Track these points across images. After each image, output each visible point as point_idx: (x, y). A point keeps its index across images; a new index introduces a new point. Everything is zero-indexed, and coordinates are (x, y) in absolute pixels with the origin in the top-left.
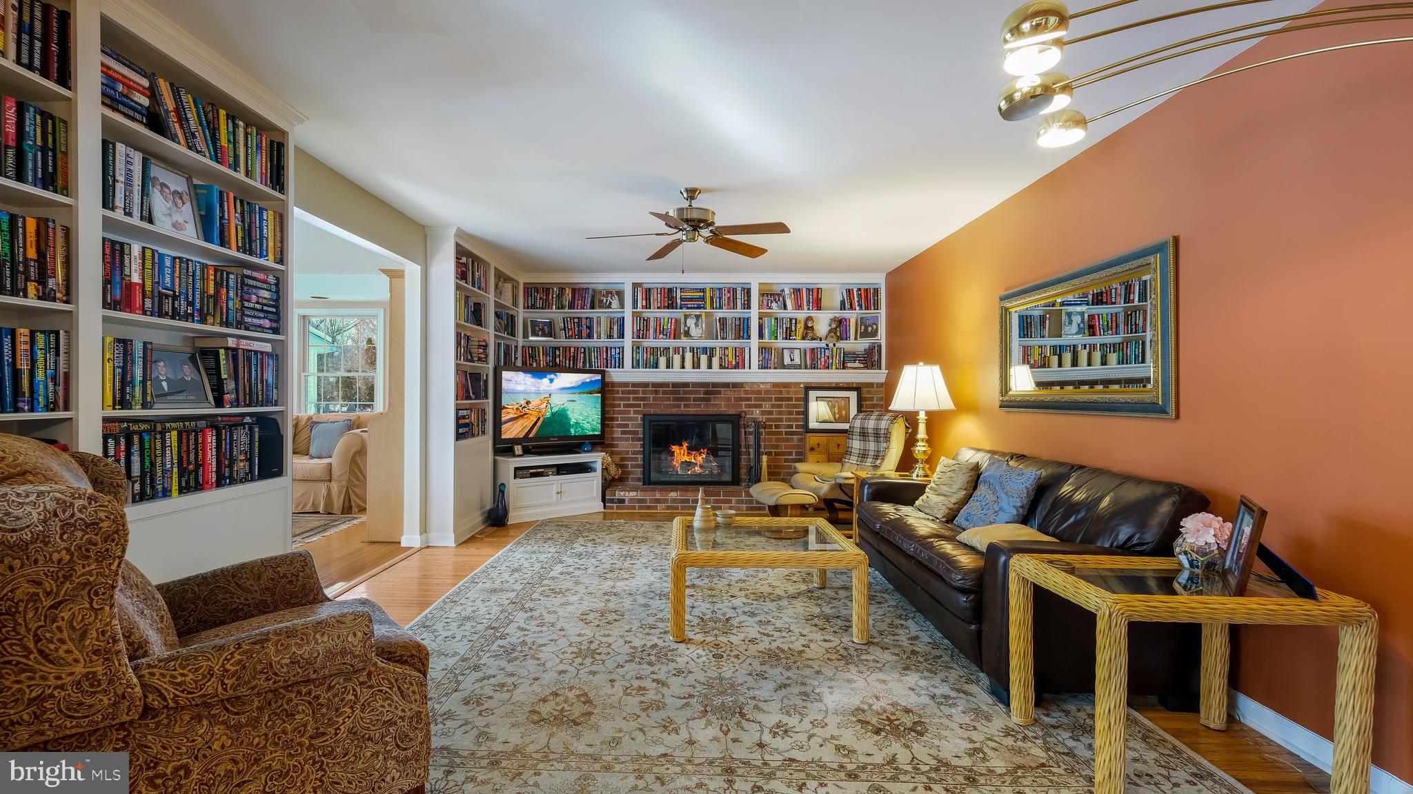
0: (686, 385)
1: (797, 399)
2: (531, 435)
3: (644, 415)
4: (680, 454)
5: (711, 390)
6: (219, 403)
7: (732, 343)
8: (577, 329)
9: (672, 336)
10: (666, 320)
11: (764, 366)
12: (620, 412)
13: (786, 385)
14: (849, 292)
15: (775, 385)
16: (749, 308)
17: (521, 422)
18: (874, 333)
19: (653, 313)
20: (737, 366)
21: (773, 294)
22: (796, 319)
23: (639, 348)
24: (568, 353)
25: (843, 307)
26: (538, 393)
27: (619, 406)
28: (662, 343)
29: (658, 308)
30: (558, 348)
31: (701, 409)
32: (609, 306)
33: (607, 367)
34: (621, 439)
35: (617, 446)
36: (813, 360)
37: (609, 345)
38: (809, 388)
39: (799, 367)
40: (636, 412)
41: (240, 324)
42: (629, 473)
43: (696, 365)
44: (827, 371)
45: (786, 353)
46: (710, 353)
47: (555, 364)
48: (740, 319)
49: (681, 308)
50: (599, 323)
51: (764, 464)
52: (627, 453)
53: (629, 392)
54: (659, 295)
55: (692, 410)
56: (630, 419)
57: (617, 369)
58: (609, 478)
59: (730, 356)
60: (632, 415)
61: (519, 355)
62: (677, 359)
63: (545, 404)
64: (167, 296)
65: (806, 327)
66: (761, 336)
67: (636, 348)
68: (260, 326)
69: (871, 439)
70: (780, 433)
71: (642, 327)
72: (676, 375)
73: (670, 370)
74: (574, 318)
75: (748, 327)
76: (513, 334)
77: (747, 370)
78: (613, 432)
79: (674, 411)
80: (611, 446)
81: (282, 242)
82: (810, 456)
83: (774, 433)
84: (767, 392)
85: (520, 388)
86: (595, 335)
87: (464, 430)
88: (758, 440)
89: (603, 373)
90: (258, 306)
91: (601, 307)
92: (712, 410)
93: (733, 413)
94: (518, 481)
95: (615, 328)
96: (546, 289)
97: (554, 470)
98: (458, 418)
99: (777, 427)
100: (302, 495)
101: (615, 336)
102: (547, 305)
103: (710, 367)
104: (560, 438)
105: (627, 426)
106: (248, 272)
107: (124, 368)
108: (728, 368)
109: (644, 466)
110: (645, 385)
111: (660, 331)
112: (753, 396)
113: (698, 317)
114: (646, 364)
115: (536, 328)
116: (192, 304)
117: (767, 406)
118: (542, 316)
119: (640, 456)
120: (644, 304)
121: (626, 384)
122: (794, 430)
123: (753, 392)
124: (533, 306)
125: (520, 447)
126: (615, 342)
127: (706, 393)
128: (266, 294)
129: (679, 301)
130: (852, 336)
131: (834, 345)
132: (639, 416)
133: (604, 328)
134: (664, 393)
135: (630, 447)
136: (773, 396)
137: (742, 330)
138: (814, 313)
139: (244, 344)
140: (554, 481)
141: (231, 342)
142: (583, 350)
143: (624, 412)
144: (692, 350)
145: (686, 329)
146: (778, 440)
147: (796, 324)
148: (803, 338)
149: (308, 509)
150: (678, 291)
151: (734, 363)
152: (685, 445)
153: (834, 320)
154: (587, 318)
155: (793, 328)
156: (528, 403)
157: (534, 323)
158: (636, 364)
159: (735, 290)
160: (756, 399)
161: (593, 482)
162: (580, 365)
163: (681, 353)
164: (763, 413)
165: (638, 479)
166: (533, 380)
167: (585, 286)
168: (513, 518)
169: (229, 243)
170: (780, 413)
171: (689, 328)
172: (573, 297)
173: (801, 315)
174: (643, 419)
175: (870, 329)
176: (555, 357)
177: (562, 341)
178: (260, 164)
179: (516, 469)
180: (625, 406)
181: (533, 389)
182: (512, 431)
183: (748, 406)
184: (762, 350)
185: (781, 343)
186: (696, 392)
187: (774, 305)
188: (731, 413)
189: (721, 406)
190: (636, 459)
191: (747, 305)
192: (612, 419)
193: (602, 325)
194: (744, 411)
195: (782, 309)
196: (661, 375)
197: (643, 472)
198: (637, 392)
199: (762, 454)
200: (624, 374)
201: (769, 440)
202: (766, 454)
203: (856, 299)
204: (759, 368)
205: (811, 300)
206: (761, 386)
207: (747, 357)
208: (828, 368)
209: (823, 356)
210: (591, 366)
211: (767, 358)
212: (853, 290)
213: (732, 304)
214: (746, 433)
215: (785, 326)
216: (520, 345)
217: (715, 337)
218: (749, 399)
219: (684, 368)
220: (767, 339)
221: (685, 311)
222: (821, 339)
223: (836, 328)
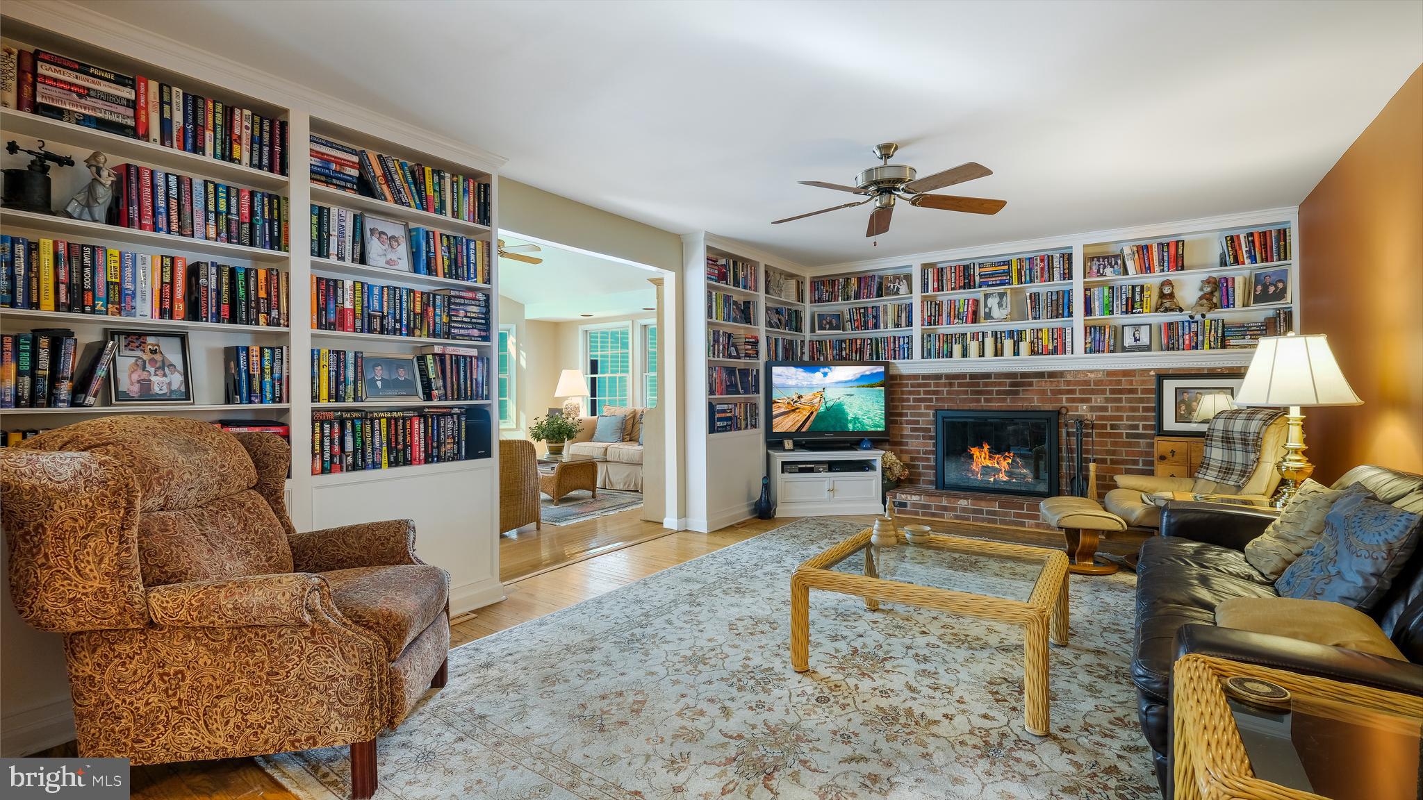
0: (987, 376)
1: (1145, 391)
2: (804, 430)
3: (936, 411)
4: (981, 458)
5: (1019, 381)
6: (428, 396)
7: (1046, 323)
8: (863, 319)
9: (970, 320)
10: (962, 302)
11: (1094, 348)
12: (909, 407)
13: (1126, 373)
14: (1232, 241)
15: (1110, 373)
16: (1070, 277)
17: (792, 416)
18: (1280, 294)
19: (946, 296)
20: (1055, 351)
21: (1107, 257)
22: (1142, 287)
23: (930, 336)
24: (854, 345)
25: (1223, 263)
26: (811, 387)
27: (908, 400)
28: (957, 328)
29: (952, 289)
30: (844, 341)
31: (1008, 403)
32: (897, 293)
33: (895, 358)
34: (911, 437)
35: (907, 444)
36: (1172, 338)
37: (897, 335)
38: (1162, 376)
39: (1148, 348)
40: (927, 408)
41: (448, 335)
42: (920, 474)
43: (998, 352)
44: (1194, 352)
45: (1128, 333)
46: (1017, 337)
48: (1058, 292)
49: (980, 287)
50: (886, 312)
51: (1092, 474)
52: (918, 452)
53: (919, 385)
54: (953, 275)
55: (995, 405)
56: (921, 415)
57: (906, 360)
58: (893, 478)
59: (1045, 338)
60: (923, 411)
61: (806, 350)
62: (974, 346)
63: (818, 399)
64: (375, 317)
65: (1162, 295)
66: (1088, 310)
67: (926, 337)
68: (468, 335)
69: (1239, 446)
70: (1120, 435)
71: (933, 311)
72: (973, 364)
73: (968, 359)
74: (860, 308)
75: (1070, 302)
76: (798, 329)
77: (1068, 355)
78: (902, 429)
79: (973, 405)
80: (901, 444)
81: (489, 266)
82: (1160, 468)
83: (1110, 435)
84: (1097, 382)
85: (791, 382)
86: (882, 325)
87: (718, 422)
88: (1080, 443)
89: (887, 365)
90: (466, 320)
91: (888, 294)
92: (1021, 405)
93: (1051, 409)
94: (786, 475)
95: (904, 315)
96: (831, 281)
97: (826, 466)
98: (713, 412)
99: (1112, 427)
100: (628, 476)
101: (904, 324)
102: (833, 297)
103: (1016, 352)
104: (837, 434)
105: (917, 422)
106: (453, 293)
107: (337, 373)
108: (1042, 354)
109: (936, 468)
110: (937, 377)
111: (955, 315)
112: (1078, 388)
113: (1002, 295)
114: (939, 353)
115: (823, 322)
116: (400, 321)
117: (1098, 400)
118: (828, 308)
119: (932, 457)
120: (936, 286)
121: (915, 377)
122: (1141, 431)
123: (1078, 383)
124: (820, 300)
125: (790, 442)
126: (903, 331)
127: (1013, 385)
128: (475, 309)
129: (977, 279)
130: (1239, 302)
131: (1203, 316)
132: (932, 412)
133: (891, 317)
134: (960, 385)
135: (921, 445)
136: (1108, 388)
137: (1061, 305)
138: (1173, 276)
139: (450, 350)
140: (826, 479)
141: (437, 349)
142: (869, 341)
143: (914, 407)
144: (995, 334)
145: (987, 310)
146: (1114, 444)
147: (1142, 291)
148: (1157, 310)
149: (632, 488)
151: (1050, 347)
152: (986, 447)
153: (1207, 281)
154: (873, 308)
155: (1138, 298)
156: (800, 397)
157: (821, 317)
158: (926, 354)
159: (1050, 258)
160: (1082, 392)
161: (872, 481)
162: (867, 357)
163: (980, 339)
164: (1092, 409)
165: (931, 483)
166: (806, 374)
167: (871, 274)
168: (781, 512)
169: (436, 271)
170: (1118, 409)
171: (990, 309)
172: (859, 287)
173: (1153, 280)
174: (935, 415)
175: (1272, 289)
176: (841, 350)
177: (849, 333)
178: (468, 204)
179: (784, 464)
180: (915, 400)
181: (805, 383)
182: (783, 425)
183: (1069, 400)
184: (1088, 329)
185: (1119, 319)
186: (1000, 384)
187: (1108, 270)
188: (1047, 408)
189: (1033, 400)
190: (928, 460)
191: (1068, 275)
192: (901, 415)
193: (889, 313)
194: (1065, 407)
195: (1119, 274)
196: (955, 365)
197: (936, 475)
198: (928, 385)
199: (1088, 461)
200: (913, 365)
201: (1101, 444)
202: (1094, 461)
203: (1244, 249)
204: (1086, 352)
205: (1166, 258)
206: (1089, 375)
207: (1068, 340)
208: (1196, 348)
209: (1187, 332)
210: (878, 358)
211: (1098, 339)
212: (1238, 236)
213: (1046, 275)
214: (1068, 434)
215: (1124, 296)
216: (807, 339)
217: (1024, 317)
218: (1072, 392)
219: (983, 356)
220: (1097, 315)
221: (984, 288)
222: (1181, 310)
223: (1212, 293)
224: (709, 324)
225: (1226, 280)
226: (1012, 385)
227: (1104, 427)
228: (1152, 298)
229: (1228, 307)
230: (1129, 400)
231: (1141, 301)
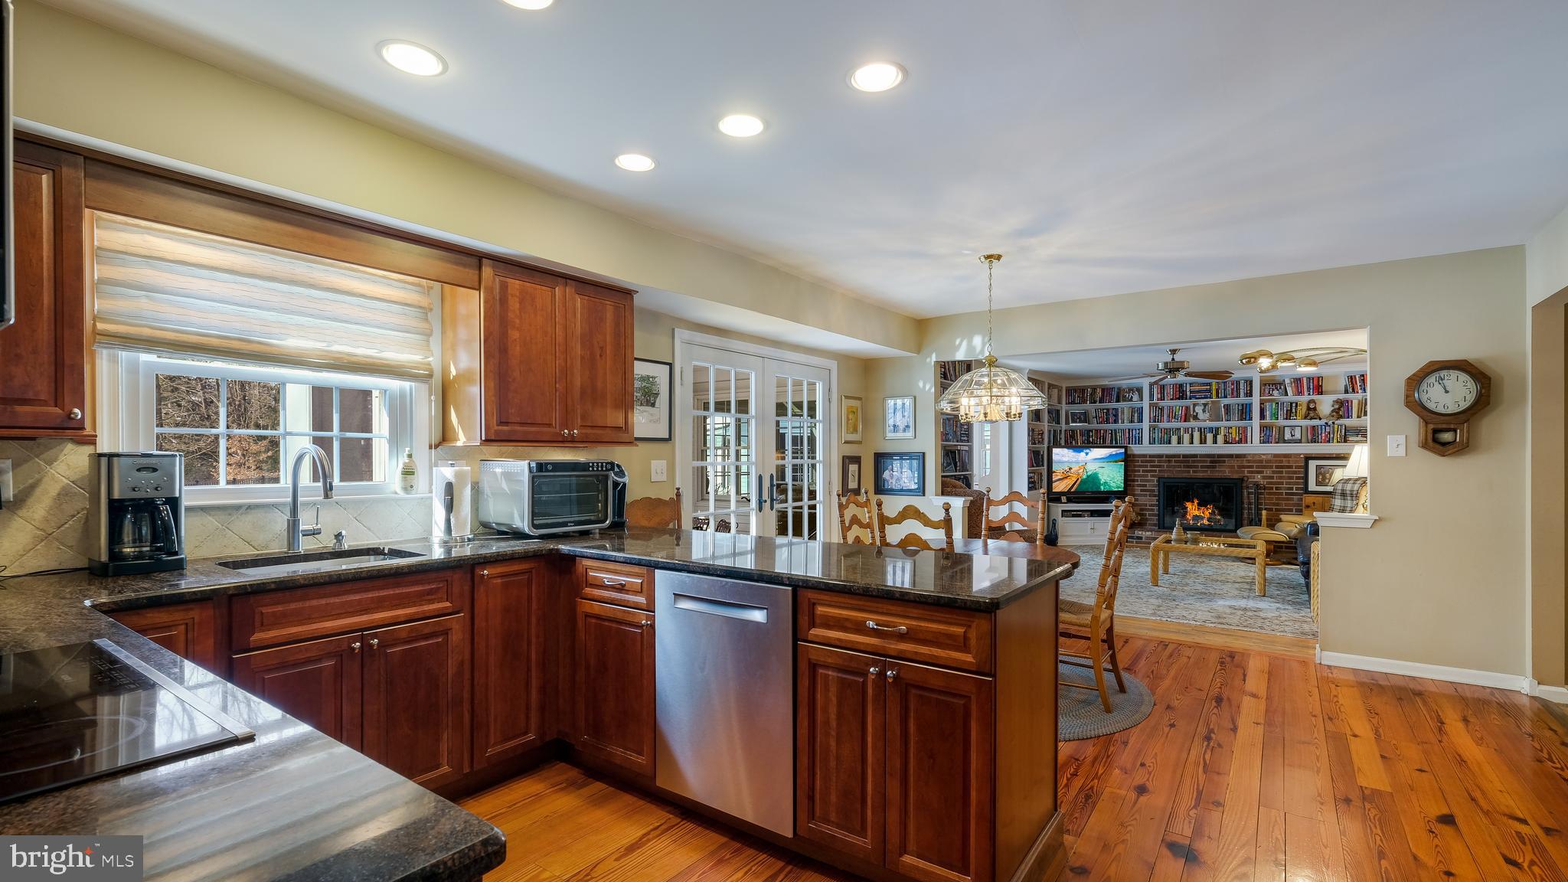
0: (1195, 456)
1: (1296, 467)
2: (1073, 490)
3: (1159, 478)
4: (1192, 509)
5: (1216, 460)
7: (1235, 423)
8: (1106, 417)
9: (1183, 419)
10: (1178, 408)
11: (1265, 440)
12: (1139, 476)
13: (1286, 456)
14: (1352, 378)
15: (1276, 456)
16: (1251, 395)
17: (1066, 481)
19: (1166, 403)
20: (1240, 442)
21: (1275, 384)
22: (1297, 404)
23: (1155, 429)
24: (1099, 434)
25: (1346, 392)
26: (1077, 462)
27: (1138, 471)
28: (1174, 424)
29: (1172, 399)
30: (1092, 431)
31: (1208, 474)
32: (1131, 400)
33: (1129, 443)
34: (1141, 495)
35: (1138, 500)
36: (1314, 436)
37: (1131, 427)
38: (1308, 458)
39: (1300, 441)
40: (1152, 476)
41: (962, 441)
42: (1147, 519)
43: (1203, 441)
44: (1327, 444)
45: (1287, 431)
46: (1216, 432)
47: (1089, 442)
48: (1243, 405)
49: (1190, 399)
50: (1123, 413)
51: (1264, 517)
52: (1146, 505)
53: (1147, 461)
54: (1172, 390)
55: (1200, 475)
56: (1148, 481)
57: (1137, 445)
59: (1234, 433)
60: (1149, 478)
61: (1063, 436)
62: (1186, 437)
63: (1082, 470)
65: (1309, 409)
66: (1262, 416)
67: (1152, 429)
70: (1282, 494)
71: (1157, 413)
72: (1186, 449)
73: (1181, 445)
74: (1103, 409)
75: (1251, 411)
76: (1059, 423)
77: (1249, 444)
78: (1134, 490)
79: (1185, 475)
82: (1306, 512)
83: (1275, 494)
84: (1268, 461)
85: (1065, 459)
86: (1120, 421)
87: (1032, 485)
88: (1258, 499)
89: (1126, 448)
91: (1124, 401)
92: (1217, 475)
93: (1237, 477)
94: (1065, 519)
95: (1136, 415)
96: (1083, 390)
97: (1089, 513)
98: (1029, 478)
99: (1277, 488)
101: (1136, 421)
102: (1083, 401)
103: (1215, 442)
104: (1093, 492)
105: (1146, 486)
108: (1231, 443)
109: (1158, 515)
110: (1160, 456)
111: (1172, 416)
112: (1255, 465)
113: (1205, 405)
114: (1161, 441)
115: (1075, 418)
117: (1268, 472)
118: (1077, 409)
119: (1156, 508)
120: (1159, 397)
121: (1144, 456)
122: (1294, 491)
123: (1254, 462)
124: (1073, 403)
125: (1065, 497)
126: (1136, 425)
129: (1188, 393)
130: (1355, 414)
131: (1333, 423)
132: (1156, 479)
133: (1127, 415)
134: (1175, 461)
135: (1150, 502)
136: (1274, 465)
137: (1245, 412)
140: (1089, 521)
142: (1110, 432)
143: (1143, 476)
144: (1200, 430)
145: (1195, 414)
146: (1279, 500)
147: (1296, 406)
148: (1305, 418)
150: (1188, 386)
151: (1237, 439)
152: (1196, 502)
153: (1336, 402)
154: (1113, 409)
155: (1294, 410)
156: (1070, 469)
157: (1074, 414)
158: (1152, 441)
159: (1238, 383)
160: (1258, 467)
162: (1108, 442)
163: (1190, 432)
164: (1264, 478)
165: (1155, 525)
166: (1074, 454)
167: (1112, 387)
170: (1281, 478)
171: (1197, 414)
172: (1103, 395)
174: (1158, 481)
176: (1089, 437)
177: (1094, 426)
179: (1063, 511)
180: (1143, 471)
181: (1074, 459)
182: (1059, 487)
183: (1249, 472)
184: (1263, 428)
185: (1282, 422)
186: (1203, 462)
187: (1276, 392)
188: (1234, 477)
189: (1226, 472)
190: (1152, 510)
191: (1250, 394)
192: (1134, 481)
193: (1125, 414)
194: (1247, 477)
195: (1282, 395)
196: (1173, 448)
197: (1159, 520)
198: (1154, 461)
199: (1261, 509)
200: (1143, 449)
201: (1269, 499)
202: (1265, 509)
203: (1359, 384)
204: (1260, 443)
205: (1311, 387)
206: (1263, 457)
207: (1249, 434)
208: (1329, 442)
209: (1324, 431)
210: (1116, 443)
211: (1268, 434)
212: (1355, 376)
213: (1235, 393)
214: (1249, 493)
215: (1285, 409)
216: (1064, 428)
217: (1219, 419)
218: (1252, 467)
219: (1192, 443)
220: (1268, 420)
221: (1194, 400)
222: (1320, 419)
223: (1339, 409)
224: (1029, 424)
225: (1348, 402)
226: (1211, 462)
227: (1272, 488)
228: (1302, 410)
229: (1348, 418)
230: (1287, 472)
231: (1296, 412)
